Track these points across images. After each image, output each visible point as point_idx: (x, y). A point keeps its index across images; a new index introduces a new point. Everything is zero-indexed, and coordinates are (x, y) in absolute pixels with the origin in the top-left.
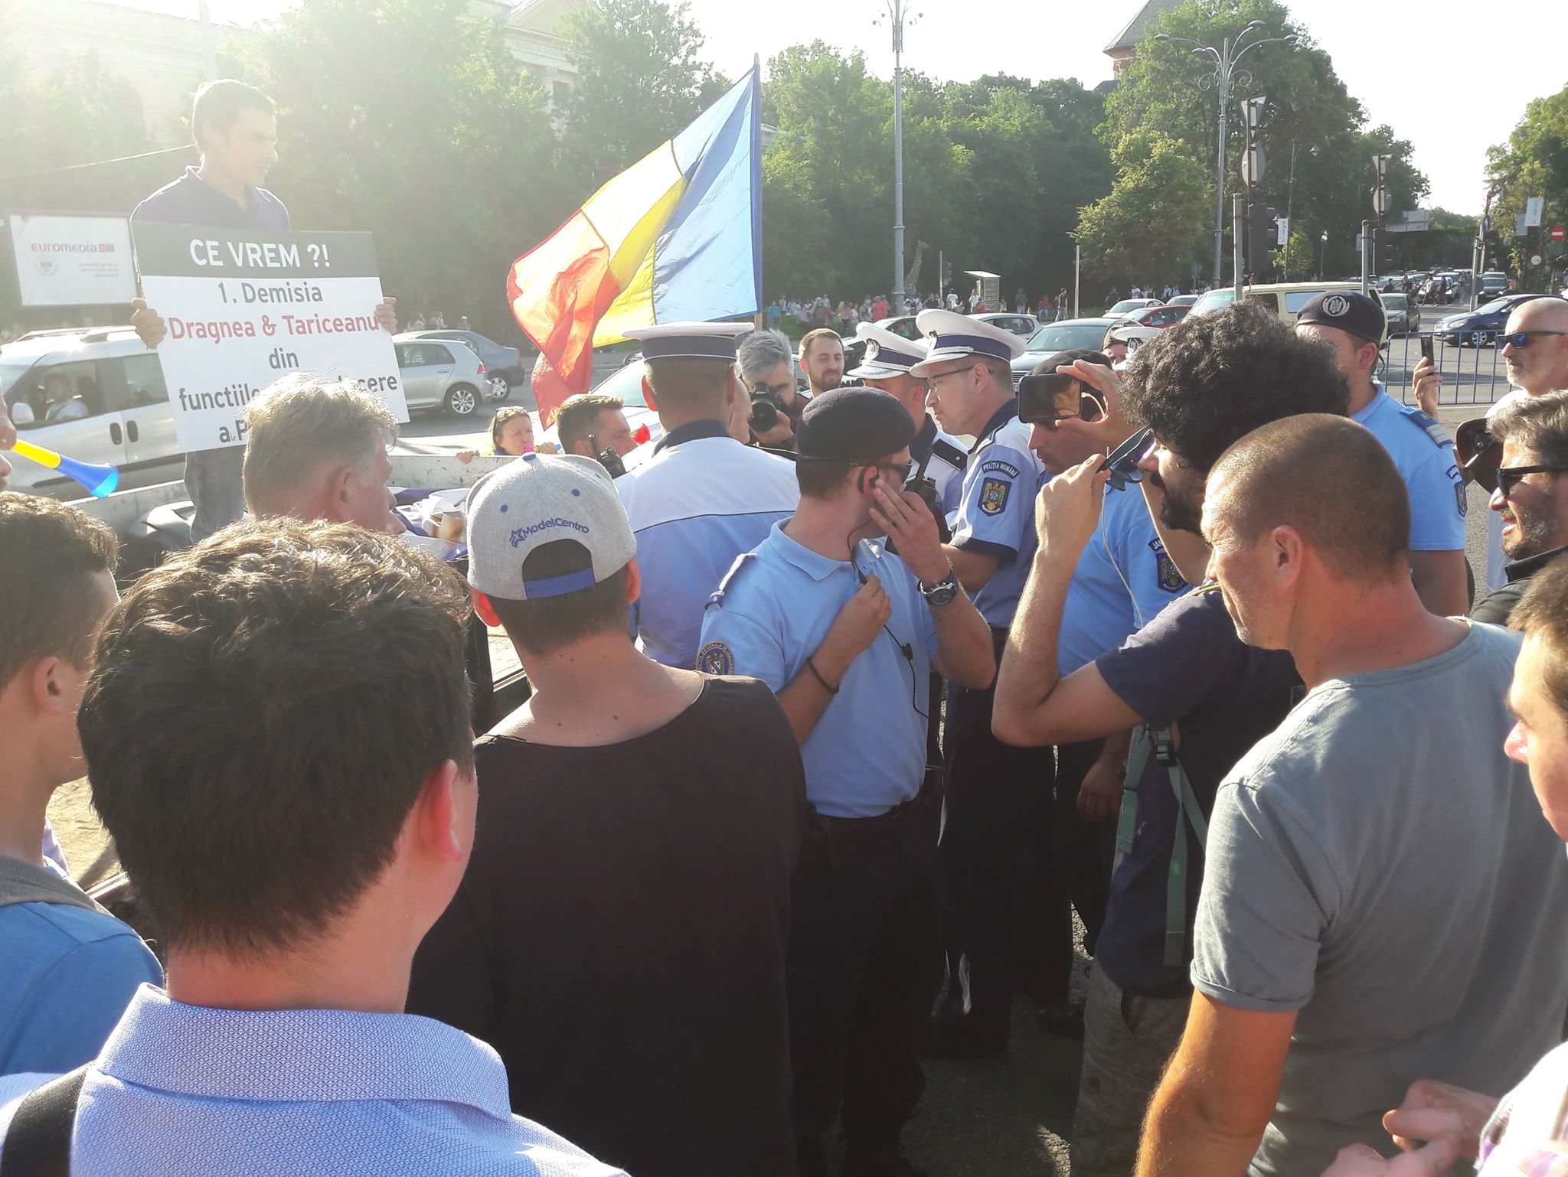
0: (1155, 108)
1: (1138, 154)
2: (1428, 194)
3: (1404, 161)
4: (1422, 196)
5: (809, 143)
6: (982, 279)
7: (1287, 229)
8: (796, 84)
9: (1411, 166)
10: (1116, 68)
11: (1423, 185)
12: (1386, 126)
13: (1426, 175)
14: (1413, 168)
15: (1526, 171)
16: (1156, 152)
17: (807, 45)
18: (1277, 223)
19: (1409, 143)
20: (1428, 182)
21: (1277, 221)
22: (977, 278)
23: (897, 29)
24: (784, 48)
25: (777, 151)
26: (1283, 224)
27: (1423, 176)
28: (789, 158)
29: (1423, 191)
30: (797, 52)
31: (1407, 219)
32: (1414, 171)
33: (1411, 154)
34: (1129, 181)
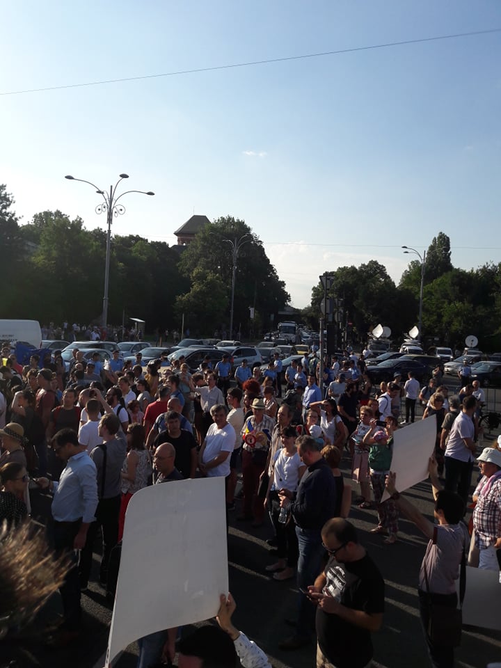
0: (202, 260)
1: (202, 277)
2: (290, 301)
4: (288, 302)
5: (55, 253)
6: (138, 322)
7: (254, 312)
8: (51, 228)
10: (178, 241)
13: (290, 294)
14: (285, 291)
16: (209, 278)
17: (53, 212)
18: (250, 309)
19: (284, 282)
20: (290, 296)
22: (135, 321)
23: (110, 214)
24: (42, 211)
25: (39, 255)
26: (252, 310)
27: (288, 294)
28: (44, 259)
30: (47, 214)
33: (285, 286)
34: (196, 287)
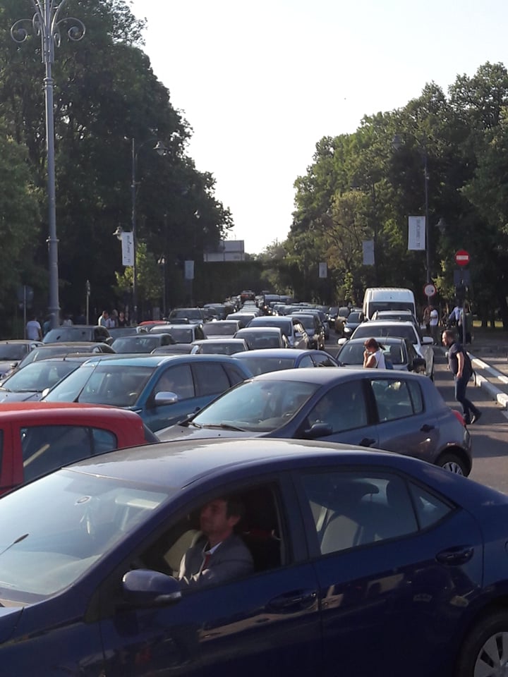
2: (232, 226)
3: (207, 192)
4: (227, 228)
7: (132, 246)
9: (214, 198)
11: (226, 217)
12: (187, 157)
13: (228, 208)
14: (216, 200)
15: (337, 202)
18: (121, 238)
19: (210, 175)
20: (230, 214)
21: (119, 235)
26: (126, 239)
27: (225, 208)
29: (227, 223)
31: (224, 248)
32: (217, 203)
33: (214, 186)
